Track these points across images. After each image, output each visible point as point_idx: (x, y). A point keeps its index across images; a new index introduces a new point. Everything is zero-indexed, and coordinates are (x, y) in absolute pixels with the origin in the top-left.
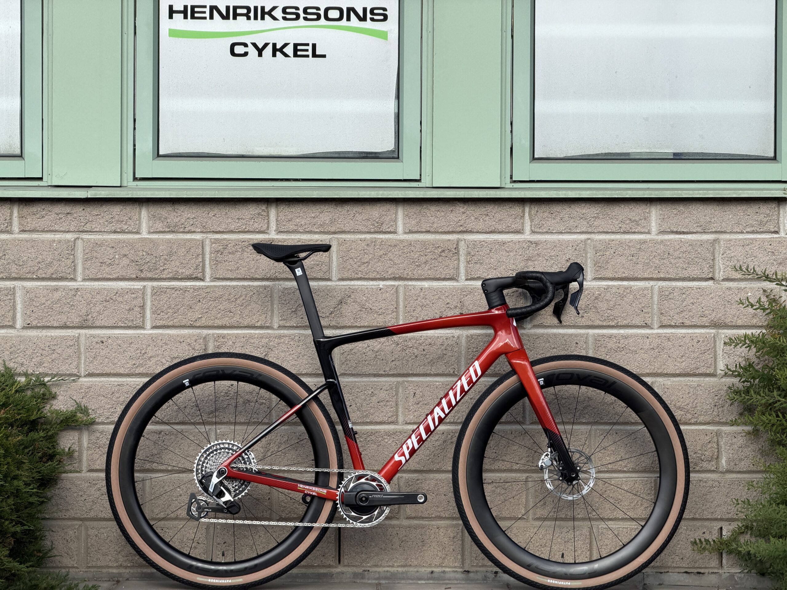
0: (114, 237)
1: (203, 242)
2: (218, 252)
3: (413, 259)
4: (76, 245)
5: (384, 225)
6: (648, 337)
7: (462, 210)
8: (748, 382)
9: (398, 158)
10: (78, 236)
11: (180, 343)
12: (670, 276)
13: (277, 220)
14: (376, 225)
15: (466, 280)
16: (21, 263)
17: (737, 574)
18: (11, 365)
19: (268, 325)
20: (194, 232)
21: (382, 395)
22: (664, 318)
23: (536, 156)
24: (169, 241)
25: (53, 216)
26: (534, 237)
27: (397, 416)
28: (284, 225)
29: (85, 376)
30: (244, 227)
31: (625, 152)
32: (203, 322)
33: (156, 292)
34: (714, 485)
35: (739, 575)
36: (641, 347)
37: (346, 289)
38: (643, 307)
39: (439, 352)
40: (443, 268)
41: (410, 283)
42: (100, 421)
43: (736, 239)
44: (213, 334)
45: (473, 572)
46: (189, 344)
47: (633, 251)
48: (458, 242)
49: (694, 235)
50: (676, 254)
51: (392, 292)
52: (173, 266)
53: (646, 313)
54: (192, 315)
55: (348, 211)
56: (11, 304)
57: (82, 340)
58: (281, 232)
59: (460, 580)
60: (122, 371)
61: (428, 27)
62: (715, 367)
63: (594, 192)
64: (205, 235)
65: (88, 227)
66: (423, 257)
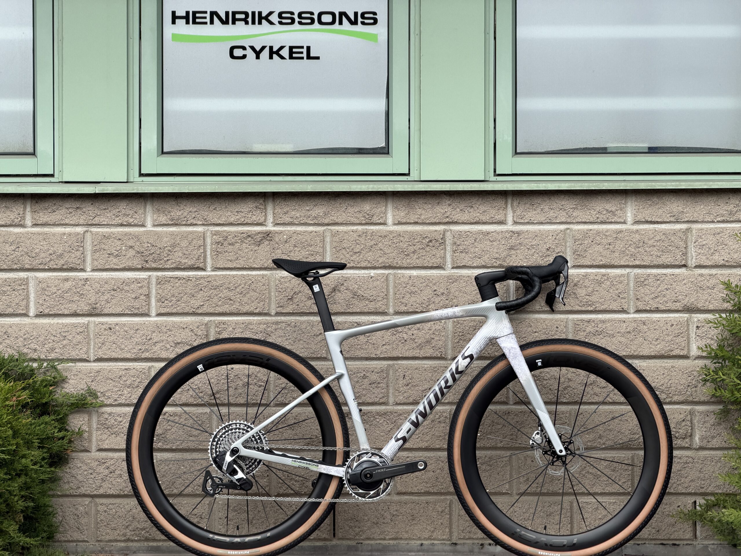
0: (121, 230)
1: (204, 234)
2: (218, 243)
3: (402, 249)
4: (86, 237)
5: (375, 217)
6: (624, 322)
7: (449, 202)
8: (719, 363)
9: (388, 153)
10: (87, 229)
11: (184, 329)
12: (645, 263)
13: (274, 214)
14: (367, 217)
15: (453, 268)
16: (34, 255)
17: (711, 546)
18: (25, 351)
19: (266, 312)
20: (196, 225)
21: (374, 377)
22: (640, 303)
23: (518, 151)
24: (172, 234)
25: (63, 211)
26: (516, 227)
27: (388, 396)
28: (281, 218)
29: (95, 361)
30: (243, 220)
31: (602, 146)
32: (204, 309)
33: (160, 282)
34: (688, 461)
35: (713, 547)
36: (618, 330)
37: (339, 278)
38: (619, 293)
39: (427, 336)
40: (431, 258)
41: (399, 271)
42: (108, 403)
43: (707, 228)
44: (214, 321)
45: (461, 544)
46: (192, 330)
47: (610, 240)
48: (444, 232)
49: (667, 225)
50: (651, 242)
51: (382, 280)
52: (177, 257)
53: (622, 298)
54: (195, 303)
55: (341, 203)
56: (25, 294)
57: (92, 326)
58: (278, 224)
59: (448, 552)
60: (128, 356)
61: (415, 30)
62: (689, 349)
63: (573, 184)
64: (206, 228)
65: (97, 220)
66: (411, 247)
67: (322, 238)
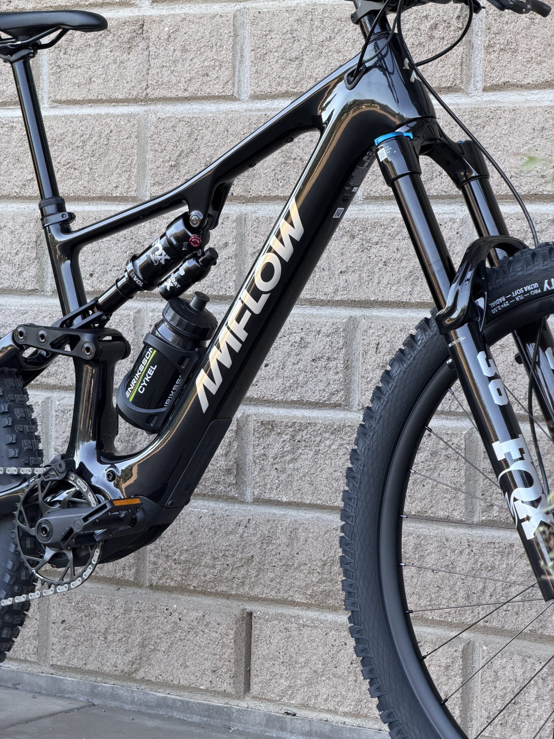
67: (232, 28)
